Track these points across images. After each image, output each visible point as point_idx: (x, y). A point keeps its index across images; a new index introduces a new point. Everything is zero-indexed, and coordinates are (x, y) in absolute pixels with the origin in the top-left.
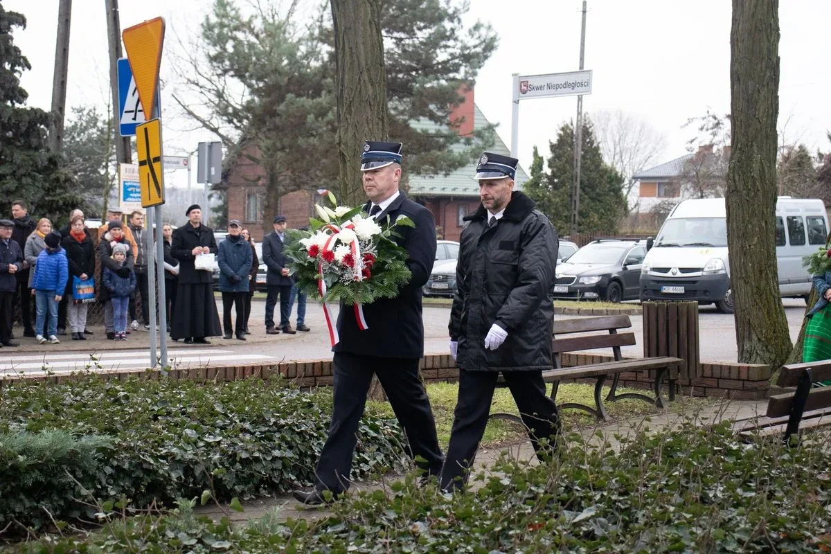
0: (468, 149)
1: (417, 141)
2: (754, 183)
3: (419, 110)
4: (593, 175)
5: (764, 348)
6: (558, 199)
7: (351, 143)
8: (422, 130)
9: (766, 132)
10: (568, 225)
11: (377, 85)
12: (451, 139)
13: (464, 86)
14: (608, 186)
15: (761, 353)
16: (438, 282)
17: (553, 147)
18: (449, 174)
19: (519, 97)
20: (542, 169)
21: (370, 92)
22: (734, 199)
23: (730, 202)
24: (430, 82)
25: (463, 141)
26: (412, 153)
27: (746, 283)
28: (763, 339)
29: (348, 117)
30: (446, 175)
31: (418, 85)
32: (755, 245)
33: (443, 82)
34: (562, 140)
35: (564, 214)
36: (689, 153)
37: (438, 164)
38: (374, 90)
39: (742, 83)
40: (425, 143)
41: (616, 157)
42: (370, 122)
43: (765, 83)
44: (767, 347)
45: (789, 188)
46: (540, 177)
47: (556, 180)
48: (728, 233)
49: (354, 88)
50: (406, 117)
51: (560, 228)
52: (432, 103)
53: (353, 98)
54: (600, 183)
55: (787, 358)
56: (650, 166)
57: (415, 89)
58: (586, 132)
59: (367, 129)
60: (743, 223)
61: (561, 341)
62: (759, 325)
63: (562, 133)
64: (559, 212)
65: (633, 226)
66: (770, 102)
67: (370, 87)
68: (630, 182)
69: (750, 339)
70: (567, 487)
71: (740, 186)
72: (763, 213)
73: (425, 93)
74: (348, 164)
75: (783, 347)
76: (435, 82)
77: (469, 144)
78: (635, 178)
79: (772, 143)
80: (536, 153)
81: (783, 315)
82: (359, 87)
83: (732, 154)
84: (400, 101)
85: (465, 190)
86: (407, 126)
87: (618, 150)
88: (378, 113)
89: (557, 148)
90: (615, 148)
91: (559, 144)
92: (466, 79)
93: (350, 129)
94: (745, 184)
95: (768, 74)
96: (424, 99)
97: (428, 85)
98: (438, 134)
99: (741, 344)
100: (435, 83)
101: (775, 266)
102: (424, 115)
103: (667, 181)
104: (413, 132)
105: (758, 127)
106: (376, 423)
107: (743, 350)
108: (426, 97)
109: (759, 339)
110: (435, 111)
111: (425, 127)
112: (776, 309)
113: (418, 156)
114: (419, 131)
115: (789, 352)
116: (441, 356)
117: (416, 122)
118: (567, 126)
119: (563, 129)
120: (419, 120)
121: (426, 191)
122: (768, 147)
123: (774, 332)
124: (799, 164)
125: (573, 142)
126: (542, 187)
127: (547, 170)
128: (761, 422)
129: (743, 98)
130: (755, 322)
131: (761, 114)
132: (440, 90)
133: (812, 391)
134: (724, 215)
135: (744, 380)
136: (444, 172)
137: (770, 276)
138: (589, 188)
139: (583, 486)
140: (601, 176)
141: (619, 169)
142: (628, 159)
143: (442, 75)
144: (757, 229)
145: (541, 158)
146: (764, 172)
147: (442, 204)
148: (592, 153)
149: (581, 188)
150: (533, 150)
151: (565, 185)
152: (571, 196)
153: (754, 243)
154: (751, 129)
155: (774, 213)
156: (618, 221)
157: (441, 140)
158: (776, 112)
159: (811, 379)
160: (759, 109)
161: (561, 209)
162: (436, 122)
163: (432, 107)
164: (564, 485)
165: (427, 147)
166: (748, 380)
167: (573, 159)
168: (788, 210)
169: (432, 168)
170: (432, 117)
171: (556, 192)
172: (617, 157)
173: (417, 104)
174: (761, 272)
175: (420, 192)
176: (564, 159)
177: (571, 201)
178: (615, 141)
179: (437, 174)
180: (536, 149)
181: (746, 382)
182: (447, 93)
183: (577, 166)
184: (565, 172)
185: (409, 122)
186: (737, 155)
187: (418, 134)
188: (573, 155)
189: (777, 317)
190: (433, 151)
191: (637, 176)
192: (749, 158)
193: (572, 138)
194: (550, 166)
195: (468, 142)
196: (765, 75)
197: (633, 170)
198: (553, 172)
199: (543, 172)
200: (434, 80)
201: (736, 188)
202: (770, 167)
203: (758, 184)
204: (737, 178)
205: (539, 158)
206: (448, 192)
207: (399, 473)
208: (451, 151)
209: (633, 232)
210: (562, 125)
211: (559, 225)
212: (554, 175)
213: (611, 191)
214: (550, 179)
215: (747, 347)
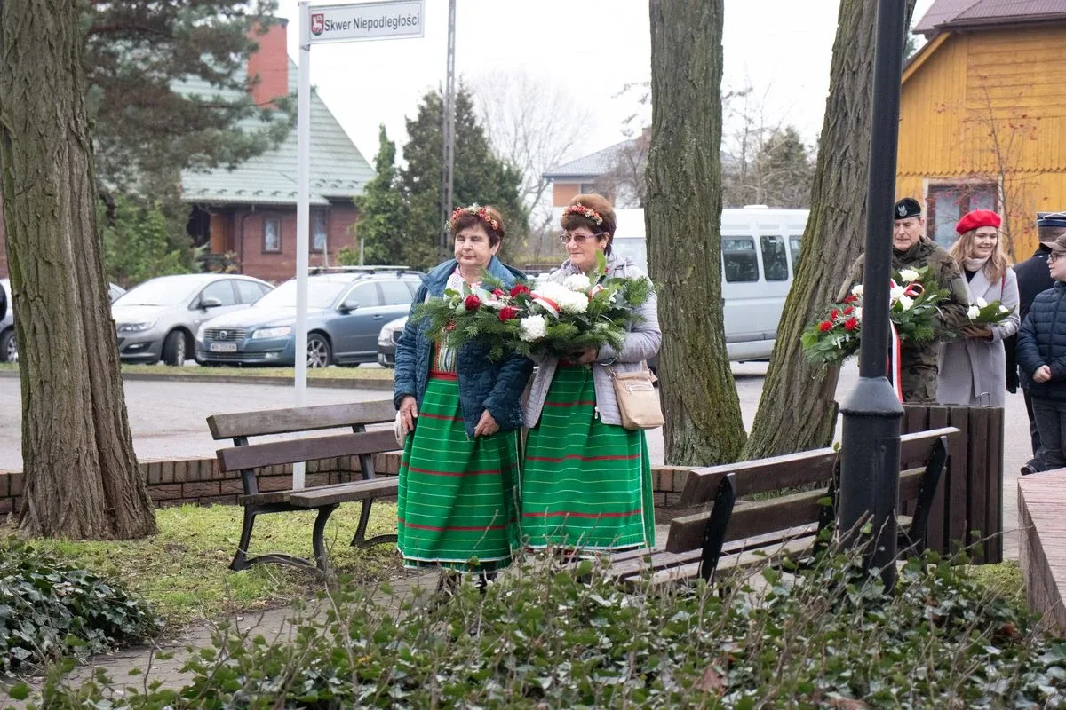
0: (266, 126)
1: (183, 113)
2: (687, 184)
3: (187, 64)
4: (475, 171)
5: (703, 440)
6: (419, 210)
7: (18, 110)
8: (191, 96)
9: (704, 103)
10: (436, 249)
11: (62, 13)
12: (237, 110)
13: (257, 25)
14: (498, 188)
15: (699, 449)
16: (220, 340)
17: (411, 128)
18: (234, 168)
19: (310, 39)
20: (393, 162)
21: (50, 25)
22: (657, 207)
23: (651, 213)
24: (201, 17)
25: (258, 114)
26: (174, 133)
27: (676, 339)
28: (702, 427)
29: (13, 65)
30: (231, 168)
31: (181, 23)
32: (689, 280)
33: (223, 18)
34: (425, 116)
35: (429, 233)
36: (627, 138)
37: (216, 151)
38: (57, 21)
39: (666, 24)
40: (197, 116)
41: (518, 144)
42: (51, 76)
43: (701, 25)
44: (707, 439)
45: (771, 193)
46: (391, 174)
47: (416, 179)
48: (648, 260)
49: (22, 17)
50: (164, 75)
51: (423, 255)
52: (204, 51)
53: (20, 34)
54: (485, 184)
55: (737, 455)
56: (571, 159)
57: (175, 29)
58: (463, 105)
59: (45, 86)
60: (671, 244)
61: (374, 435)
62: (697, 406)
63: (424, 104)
64: (422, 229)
65: (538, 251)
66: (709, 56)
67: (49, 17)
68: (540, 184)
69: (683, 427)
70: (319, 680)
71: (666, 188)
72: (701, 229)
73: (191, 35)
74: (15, 144)
75: (732, 439)
76: (210, 18)
77: (269, 120)
78: (548, 177)
79: (713, 120)
80: (383, 136)
81: (733, 389)
82: (29, 15)
83: (654, 137)
84: (152, 49)
85: (275, 194)
86: (165, 88)
87: (521, 133)
88: (65, 61)
89: (417, 128)
90: (516, 131)
91: (420, 122)
92: (260, 14)
93: (16, 86)
94: (674, 184)
95: (706, 12)
96: (192, 45)
97: (198, 23)
98: (219, 103)
99: (668, 435)
100: (208, 21)
101: (720, 314)
102: (193, 72)
103: (591, 182)
104: (176, 98)
105: (693, 95)
106: (49, 577)
107: (672, 444)
108: (195, 41)
109: (695, 427)
110: (210, 65)
111: (195, 92)
112: (721, 379)
113: (182, 138)
114: (185, 97)
115: (740, 446)
116: (187, 463)
117: (181, 83)
118: (434, 95)
119: (426, 98)
120: (184, 80)
121: (211, 195)
122: (707, 126)
123: (718, 415)
124: (787, 156)
125: (442, 119)
126: (394, 191)
127: (401, 163)
128: (656, 562)
129: (669, 48)
130: (690, 400)
131: (696, 75)
132: (218, 31)
133: (736, 509)
134: (643, 233)
135: (666, 492)
136: (227, 164)
137: (712, 327)
138: (469, 192)
139: (346, 677)
140: (487, 174)
141: (521, 162)
142: (536, 148)
143: (221, 7)
144: (692, 255)
145: (392, 145)
146: (702, 165)
147: (238, 217)
148: (472, 139)
149: (455, 191)
150: (379, 131)
151: (429, 187)
152: (439, 205)
153: (689, 275)
154: (681, 98)
155: (717, 229)
156: (513, 244)
157: (223, 112)
158: (720, 73)
159: (735, 491)
160: (693, 67)
161: (424, 224)
162: (213, 83)
163: (207, 58)
164: (315, 676)
165: (199, 123)
166: (672, 492)
167: (441, 146)
168: (762, 227)
169: (208, 157)
170: (206, 74)
171: (416, 198)
172: (520, 145)
173: (181, 53)
174: (698, 322)
175: (200, 197)
176: (428, 146)
177: (440, 212)
178: (515, 121)
179: (216, 166)
180: (383, 129)
181: (669, 495)
182: (228, 36)
183: (448, 158)
184: (431, 167)
185: (171, 82)
186: (661, 138)
187: (187, 103)
188: (442, 140)
189: (723, 392)
190: (208, 130)
191: (549, 173)
192: (679, 144)
193: (441, 113)
194: (406, 157)
195: (266, 116)
196: (702, 13)
197: (545, 164)
198: (411, 166)
199: (396, 165)
200: (209, 14)
201: (660, 190)
202: (710, 157)
203: (692, 183)
204: (661, 174)
205: (389, 143)
206: (247, 197)
207: (82, 660)
208: (238, 132)
209: (537, 261)
210: (426, 92)
211: (421, 249)
212: (413, 170)
213: (502, 196)
214: (407, 177)
215: (678, 439)
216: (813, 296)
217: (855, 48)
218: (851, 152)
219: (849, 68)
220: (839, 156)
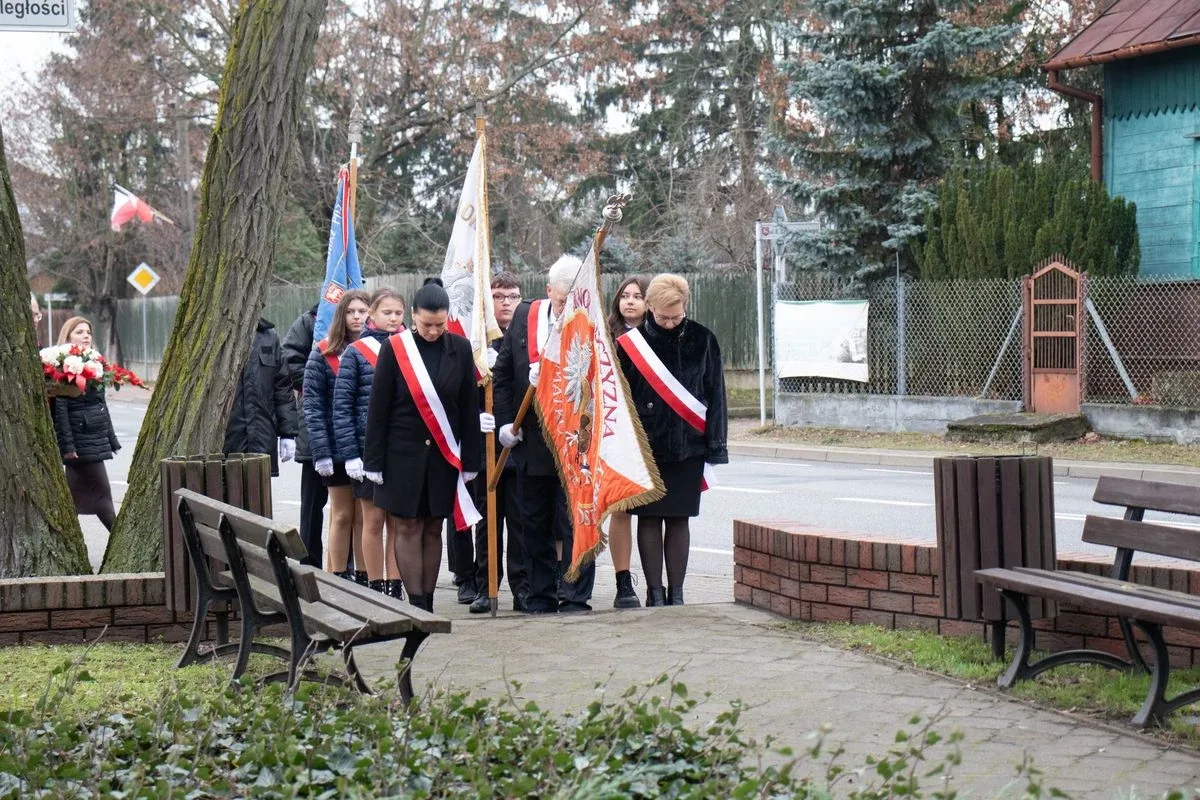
15: (60, 556)
28: (59, 528)
44: (65, 542)
62: (48, 501)
109: (51, 529)
130: (40, 496)
216: (218, 364)
217: (272, 75)
218: (263, 195)
219: (264, 99)
220: (249, 200)
